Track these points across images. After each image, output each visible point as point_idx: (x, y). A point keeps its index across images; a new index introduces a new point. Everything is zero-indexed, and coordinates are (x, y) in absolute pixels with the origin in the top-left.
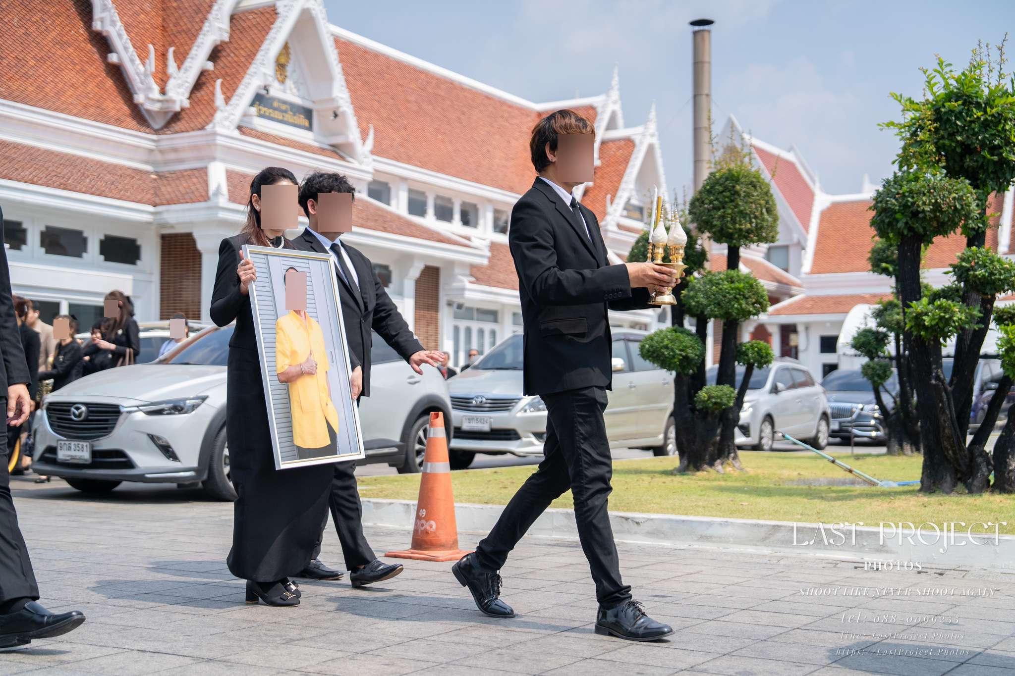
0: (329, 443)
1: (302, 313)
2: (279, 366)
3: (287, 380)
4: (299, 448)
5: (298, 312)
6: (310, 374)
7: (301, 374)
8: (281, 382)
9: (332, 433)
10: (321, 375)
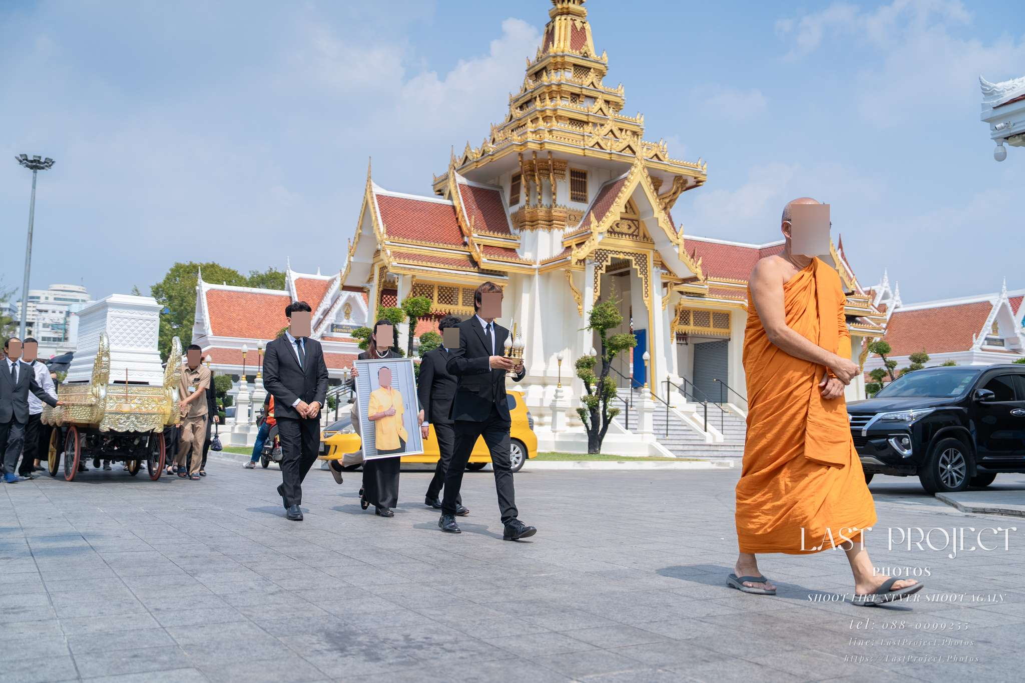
0: (400, 446)
1: (389, 388)
2: (369, 414)
3: (374, 420)
4: (379, 450)
5: (385, 387)
6: (390, 415)
7: (384, 416)
8: (370, 420)
9: (402, 442)
10: (398, 416)
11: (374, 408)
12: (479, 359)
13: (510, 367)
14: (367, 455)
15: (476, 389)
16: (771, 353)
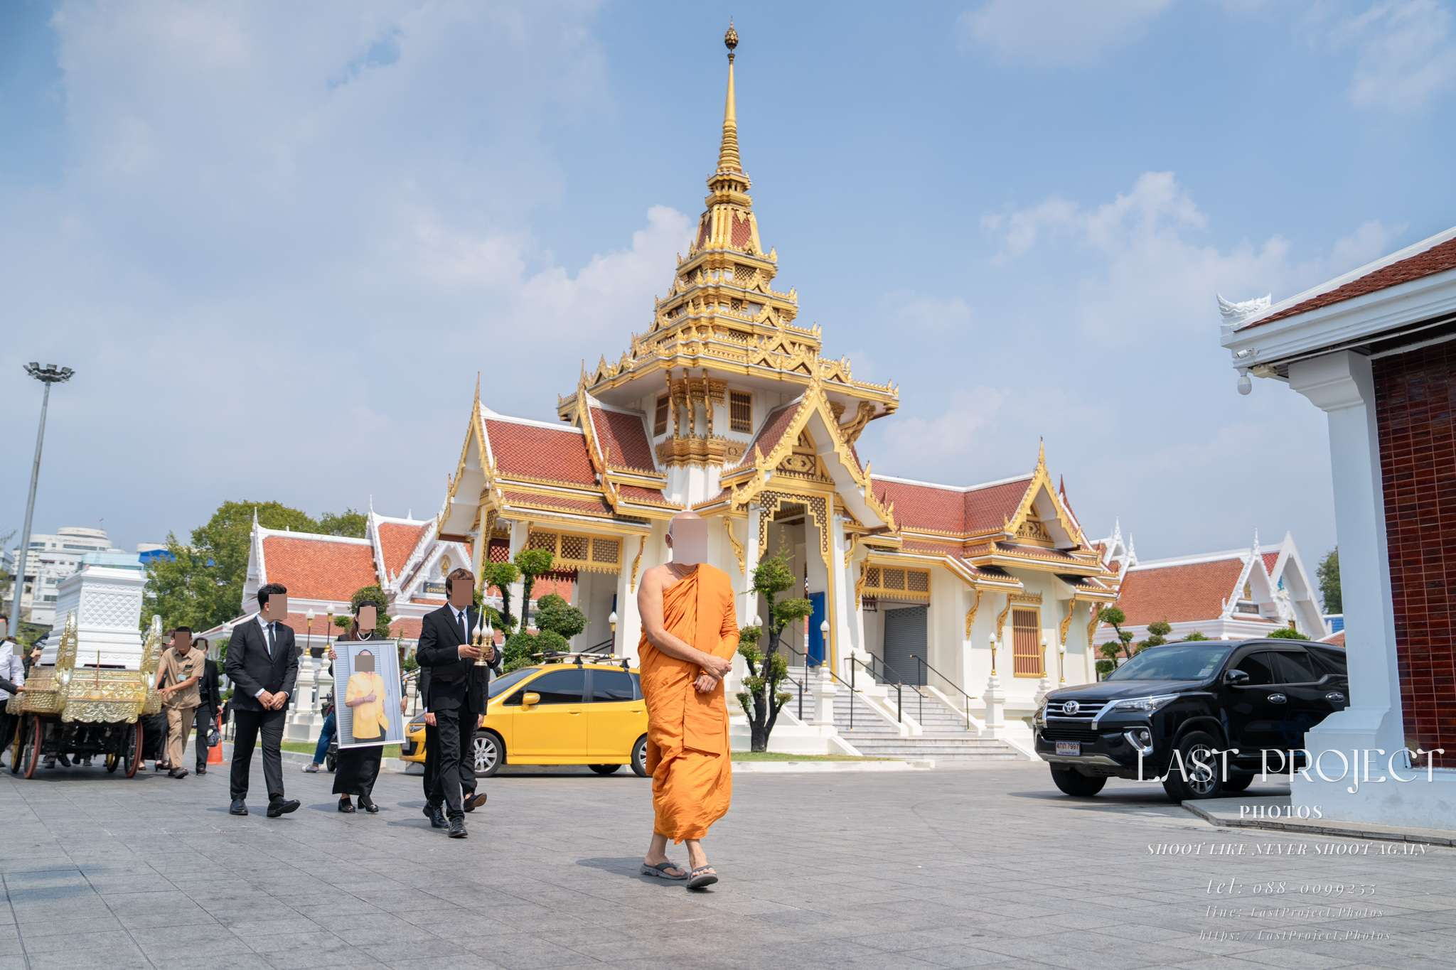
0: (379, 735)
1: (368, 671)
2: (347, 699)
4: (356, 738)
5: (365, 671)
6: (370, 701)
8: (349, 706)
9: (383, 731)
10: (378, 702)
11: (353, 693)
12: (449, 648)
13: (479, 656)
14: (343, 743)
15: (450, 679)
16: (654, 655)
